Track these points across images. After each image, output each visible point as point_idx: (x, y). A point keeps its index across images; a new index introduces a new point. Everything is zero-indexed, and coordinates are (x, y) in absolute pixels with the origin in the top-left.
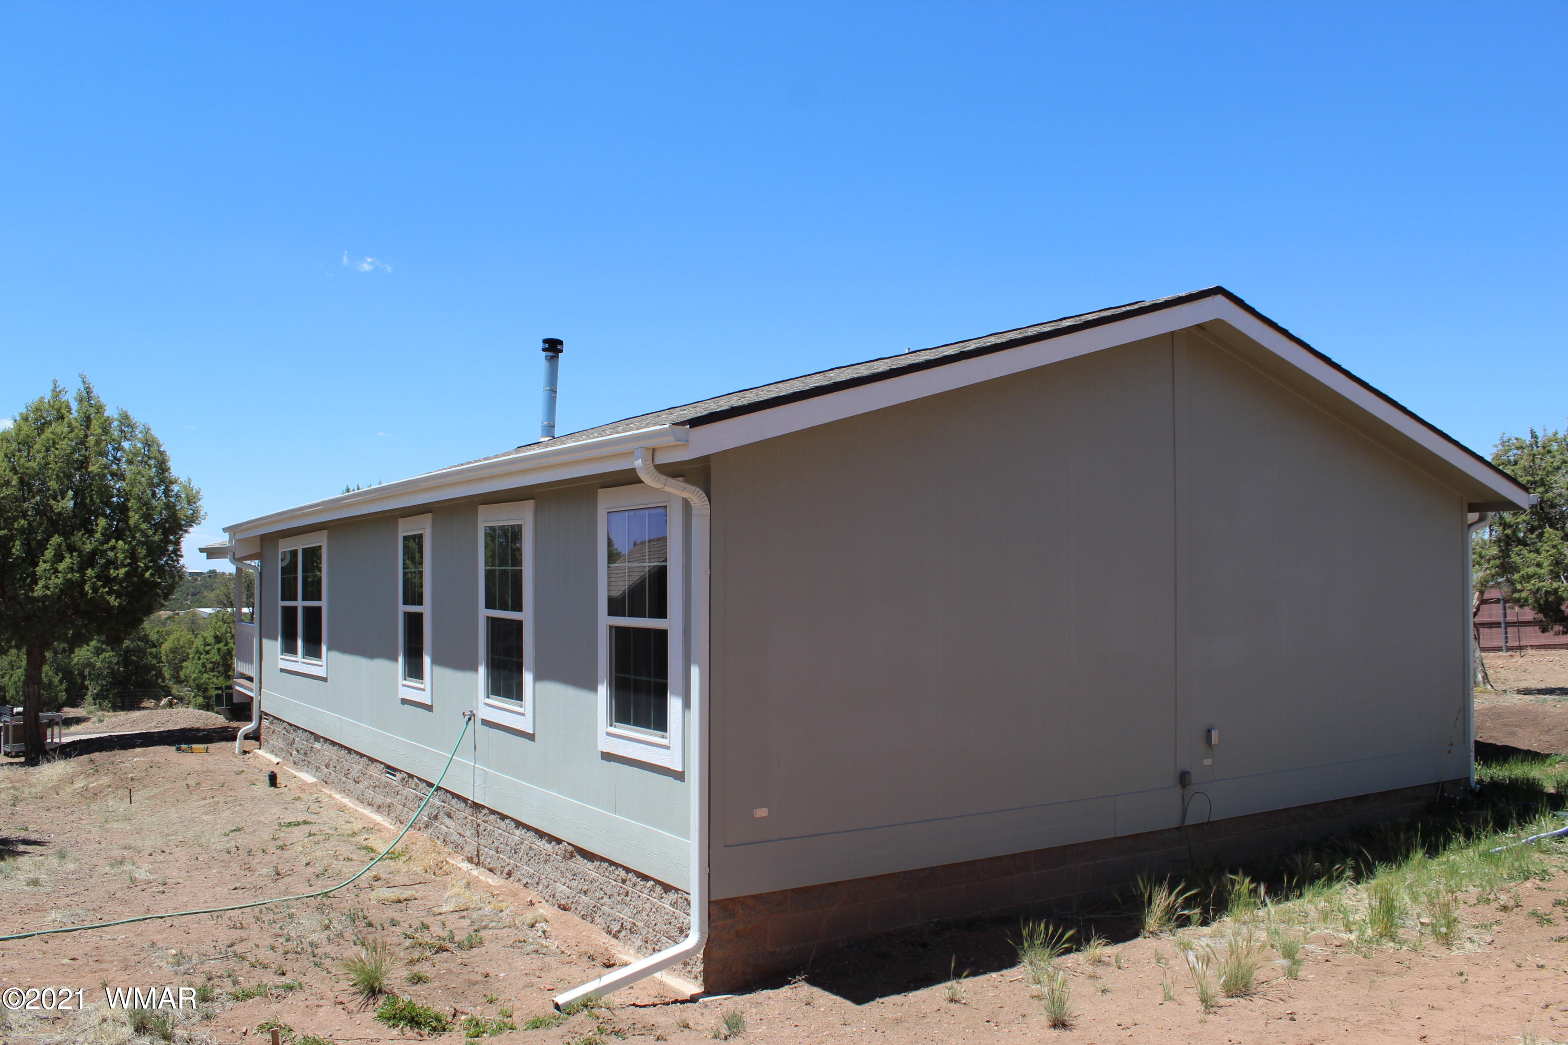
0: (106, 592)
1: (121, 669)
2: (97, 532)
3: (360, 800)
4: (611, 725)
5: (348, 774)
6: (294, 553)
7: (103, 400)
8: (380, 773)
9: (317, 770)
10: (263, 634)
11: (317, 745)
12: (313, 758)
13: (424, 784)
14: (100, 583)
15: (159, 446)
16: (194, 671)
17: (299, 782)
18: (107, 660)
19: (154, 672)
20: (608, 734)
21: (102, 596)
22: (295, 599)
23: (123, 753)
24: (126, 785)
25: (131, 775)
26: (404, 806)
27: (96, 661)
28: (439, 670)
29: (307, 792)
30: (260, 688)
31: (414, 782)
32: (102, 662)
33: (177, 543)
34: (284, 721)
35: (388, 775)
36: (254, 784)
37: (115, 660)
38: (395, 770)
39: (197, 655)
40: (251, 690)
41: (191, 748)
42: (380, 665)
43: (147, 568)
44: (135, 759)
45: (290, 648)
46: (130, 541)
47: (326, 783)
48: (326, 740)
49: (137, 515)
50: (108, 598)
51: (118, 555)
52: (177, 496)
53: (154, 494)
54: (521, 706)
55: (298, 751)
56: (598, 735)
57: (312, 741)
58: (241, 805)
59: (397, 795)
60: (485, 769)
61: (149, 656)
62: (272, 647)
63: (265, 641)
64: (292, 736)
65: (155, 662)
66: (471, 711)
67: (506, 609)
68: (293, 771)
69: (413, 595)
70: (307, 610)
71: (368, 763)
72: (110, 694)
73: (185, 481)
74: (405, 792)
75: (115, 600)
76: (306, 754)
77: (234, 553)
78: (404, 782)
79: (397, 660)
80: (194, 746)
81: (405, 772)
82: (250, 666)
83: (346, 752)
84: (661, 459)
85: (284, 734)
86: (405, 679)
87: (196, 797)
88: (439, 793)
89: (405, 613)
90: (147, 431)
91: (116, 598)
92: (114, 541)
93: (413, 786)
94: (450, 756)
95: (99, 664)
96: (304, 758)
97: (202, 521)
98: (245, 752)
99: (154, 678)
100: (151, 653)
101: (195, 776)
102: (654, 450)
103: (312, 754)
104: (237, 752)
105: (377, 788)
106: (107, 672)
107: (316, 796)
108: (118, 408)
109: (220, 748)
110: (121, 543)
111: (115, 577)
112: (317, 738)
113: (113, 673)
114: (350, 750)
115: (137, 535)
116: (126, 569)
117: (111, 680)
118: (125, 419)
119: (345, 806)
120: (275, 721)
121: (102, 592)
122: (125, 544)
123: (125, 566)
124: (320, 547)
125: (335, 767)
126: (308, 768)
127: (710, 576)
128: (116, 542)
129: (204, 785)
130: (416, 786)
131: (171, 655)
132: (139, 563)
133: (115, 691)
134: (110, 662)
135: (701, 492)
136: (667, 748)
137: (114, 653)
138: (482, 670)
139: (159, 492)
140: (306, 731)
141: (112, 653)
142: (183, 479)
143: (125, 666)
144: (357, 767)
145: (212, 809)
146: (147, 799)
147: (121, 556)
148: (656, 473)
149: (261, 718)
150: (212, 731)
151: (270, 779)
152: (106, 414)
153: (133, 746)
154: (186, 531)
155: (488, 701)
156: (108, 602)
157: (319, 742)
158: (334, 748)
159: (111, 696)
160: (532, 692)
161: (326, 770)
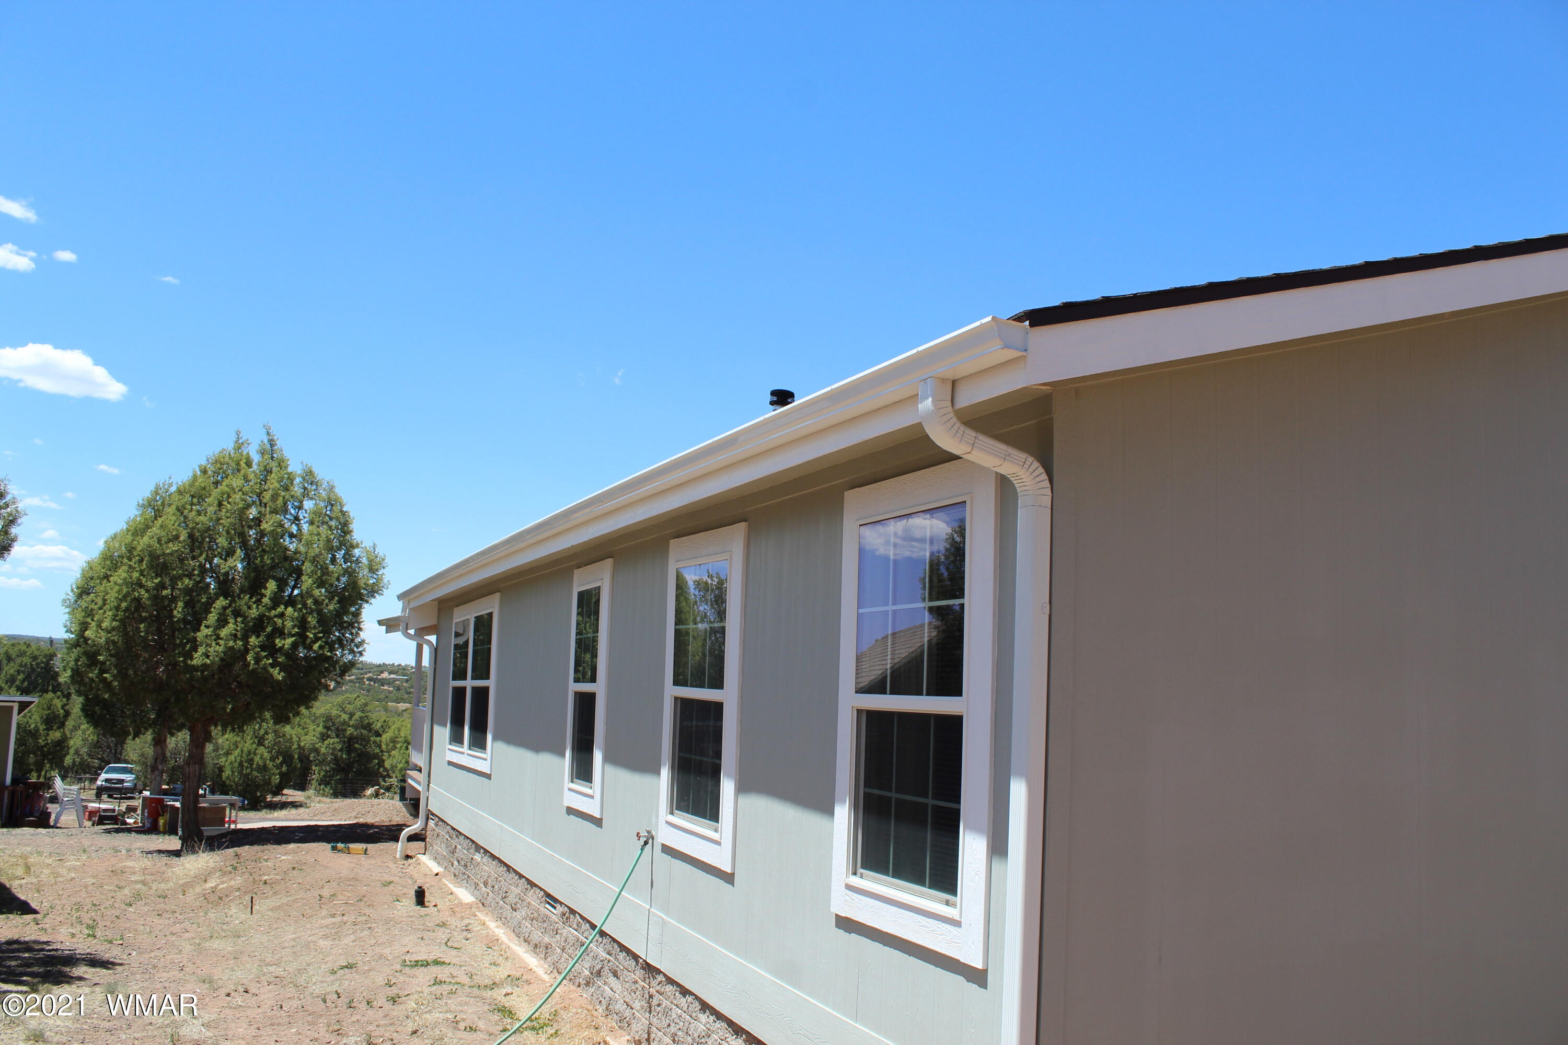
0: (270, 664)
1: (344, 756)
2: (265, 596)
3: (517, 932)
4: (855, 873)
5: (505, 897)
6: (465, 623)
7: (287, 454)
8: (539, 901)
9: (476, 888)
10: (435, 720)
11: (477, 857)
12: (473, 872)
13: (588, 925)
14: (264, 654)
15: (342, 506)
16: (401, 761)
17: (455, 900)
18: (331, 746)
19: (377, 761)
20: (849, 887)
21: (265, 668)
22: (465, 678)
23: (274, 849)
24: (255, 890)
25: (266, 878)
26: (563, 950)
27: (321, 747)
28: (611, 770)
29: (459, 915)
30: (429, 782)
31: (576, 920)
32: (327, 748)
33: (357, 614)
34: (448, 824)
35: (547, 906)
36: (398, 900)
37: (339, 747)
38: (556, 900)
39: (405, 745)
40: (419, 783)
41: (348, 848)
42: (546, 759)
43: (317, 639)
44: (283, 857)
45: (457, 738)
46: (300, 608)
47: (483, 905)
48: (486, 851)
49: (310, 580)
50: (271, 670)
51: (286, 623)
52: (358, 561)
53: (333, 560)
54: (716, 831)
55: (458, 861)
56: (833, 888)
57: (472, 851)
58: (370, 928)
59: (557, 934)
60: (664, 916)
61: (373, 745)
62: (443, 733)
63: (436, 728)
64: (454, 842)
65: (378, 751)
66: (648, 832)
67: (701, 686)
68: (451, 886)
69: (586, 671)
70: (475, 690)
71: (526, 887)
72: (332, 780)
73: (370, 547)
74: (565, 932)
75: (279, 674)
76: (466, 866)
77: (407, 624)
78: (565, 918)
79: (564, 755)
80: (352, 846)
81: (566, 906)
82: (419, 755)
83: (505, 869)
84: (969, 397)
85: (447, 839)
86: (572, 782)
87: (324, 912)
88: (604, 941)
89: (576, 693)
90: (332, 488)
91: (280, 671)
92: (283, 607)
93: (575, 926)
94: (618, 890)
95: (323, 750)
96: (464, 870)
97: (384, 590)
98: (408, 857)
99: (377, 766)
100: (375, 742)
101: (335, 884)
102: (954, 383)
103: (472, 867)
104: (398, 856)
105: (534, 921)
106: (331, 759)
107: (466, 921)
108: (302, 463)
109: (383, 850)
110: (290, 609)
111: (282, 648)
112: (478, 848)
113: (336, 760)
114: (509, 868)
115: (308, 602)
116: (293, 639)
117: (334, 766)
118: (309, 476)
119: (497, 940)
120: (440, 823)
121: (265, 664)
122: (295, 611)
123: (293, 636)
124: (490, 615)
125: (493, 887)
126: (467, 883)
127: (1050, 616)
128: (286, 609)
129: (340, 897)
130: (578, 926)
131: (391, 745)
132: (308, 633)
133: (338, 777)
134: (334, 749)
135: (1036, 464)
136: (957, 923)
137: (338, 740)
138: (665, 773)
139: (339, 555)
140: (468, 838)
141: (336, 740)
142: (367, 544)
143: (349, 753)
144: (516, 890)
145: (333, 931)
146: (271, 910)
147: (289, 624)
148: (958, 424)
149: (427, 819)
150: (384, 828)
151: (416, 896)
152: (290, 469)
153: (288, 842)
154: (367, 602)
155: (671, 818)
156: (272, 676)
157: (480, 853)
158: (494, 863)
159: (333, 782)
160: (732, 810)
161: (484, 888)
